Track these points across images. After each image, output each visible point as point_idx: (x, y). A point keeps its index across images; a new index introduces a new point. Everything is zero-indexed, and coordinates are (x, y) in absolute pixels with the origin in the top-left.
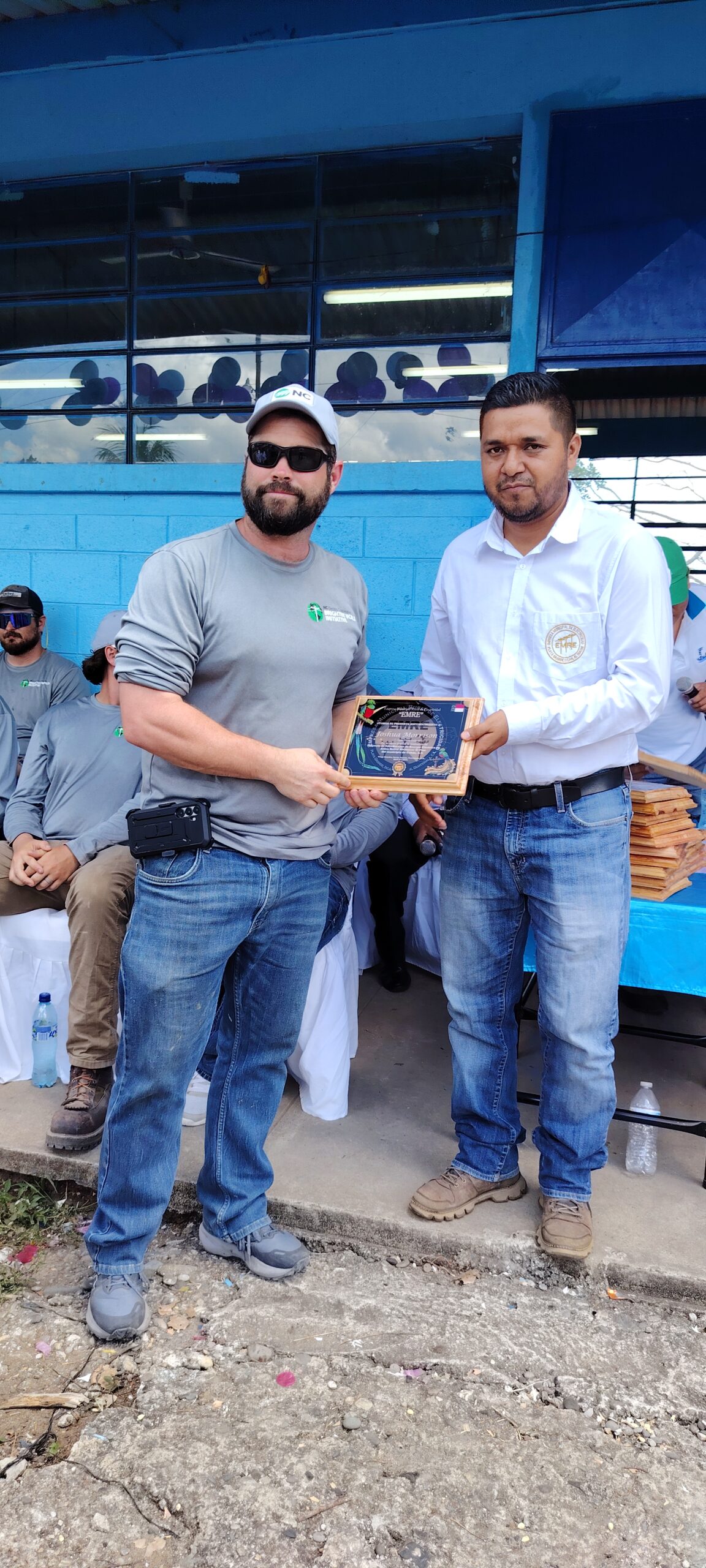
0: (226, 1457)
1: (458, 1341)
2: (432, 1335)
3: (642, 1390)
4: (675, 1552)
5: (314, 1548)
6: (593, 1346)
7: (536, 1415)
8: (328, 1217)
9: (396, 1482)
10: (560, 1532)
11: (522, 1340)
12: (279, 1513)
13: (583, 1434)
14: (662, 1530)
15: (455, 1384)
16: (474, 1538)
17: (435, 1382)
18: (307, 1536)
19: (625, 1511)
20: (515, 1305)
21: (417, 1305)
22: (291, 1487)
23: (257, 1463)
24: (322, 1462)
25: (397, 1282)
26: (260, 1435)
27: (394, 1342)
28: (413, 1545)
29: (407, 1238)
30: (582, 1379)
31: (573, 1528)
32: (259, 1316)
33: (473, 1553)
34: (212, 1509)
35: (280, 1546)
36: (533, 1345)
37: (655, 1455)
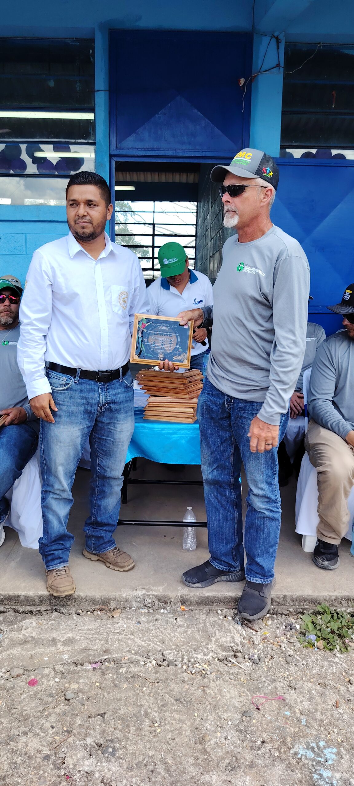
0: (8, 728)
1: (115, 645)
2: (102, 645)
3: (201, 650)
4: (224, 719)
5: (60, 761)
6: (177, 634)
7: (156, 672)
8: (43, 598)
9: (95, 719)
10: (174, 723)
11: (145, 638)
12: (40, 749)
13: (179, 676)
14: (218, 711)
15: (117, 666)
16: (135, 736)
17: (108, 668)
18: (55, 757)
19: (201, 706)
20: (139, 623)
21: (93, 632)
22: (44, 735)
23: (25, 727)
24: (58, 719)
25: (81, 623)
26: (24, 713)
27: (84, 652)
28: (107, 747)
29: (84, 600)
30: (174, 651)
31: (180, 720)
32: (14, 654)
33: (136, 743)
34: (6, 756)
35: (44, 765)
36: (150, 640)
37: (211, 678)
